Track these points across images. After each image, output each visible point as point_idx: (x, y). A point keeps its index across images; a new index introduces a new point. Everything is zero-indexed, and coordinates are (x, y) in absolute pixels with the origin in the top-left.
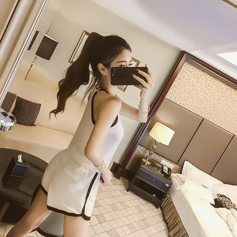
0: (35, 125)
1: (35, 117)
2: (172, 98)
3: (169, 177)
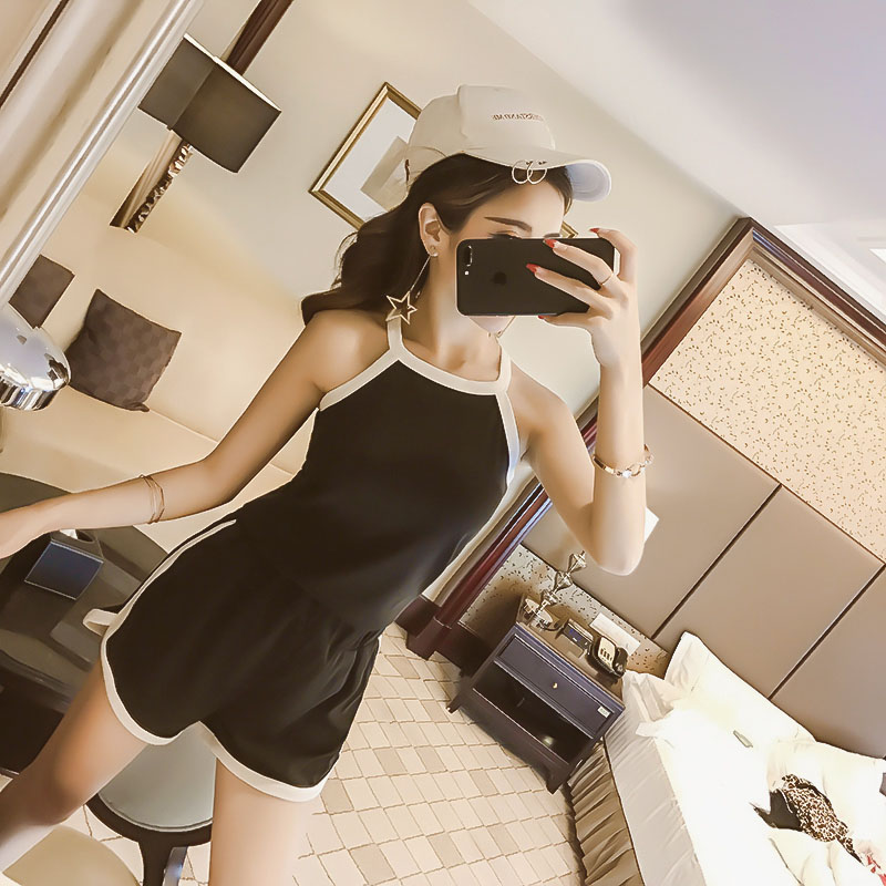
0: (145, 410)
1: (149, 377)
2: (674, 388)
3: (616, 682)
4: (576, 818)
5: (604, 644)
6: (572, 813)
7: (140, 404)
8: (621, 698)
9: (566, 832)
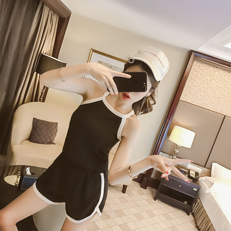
0: (54, 144)
2: (188, 99)
3: (197, 181)
4: (196, 220)
5: (191, 172)
6: (195, 219)
7: (52, 143)
8: (199, 184)
9: (195, 225)
